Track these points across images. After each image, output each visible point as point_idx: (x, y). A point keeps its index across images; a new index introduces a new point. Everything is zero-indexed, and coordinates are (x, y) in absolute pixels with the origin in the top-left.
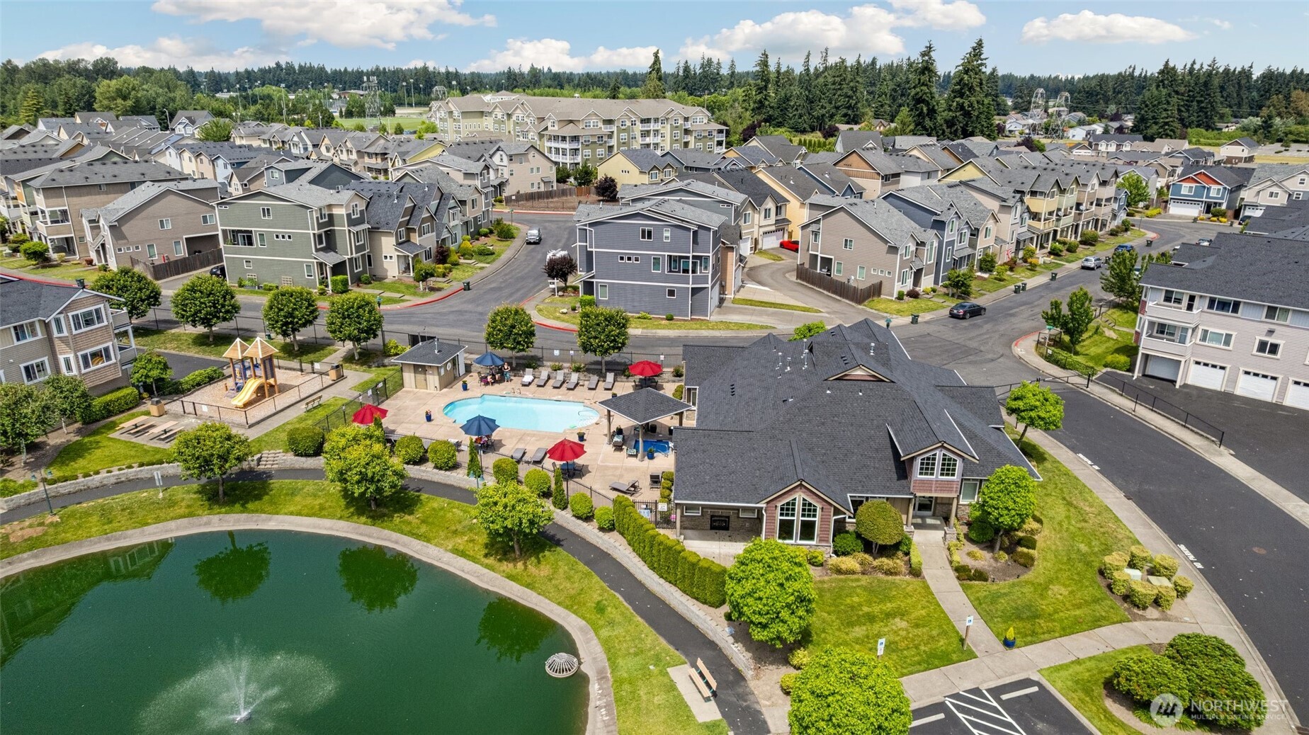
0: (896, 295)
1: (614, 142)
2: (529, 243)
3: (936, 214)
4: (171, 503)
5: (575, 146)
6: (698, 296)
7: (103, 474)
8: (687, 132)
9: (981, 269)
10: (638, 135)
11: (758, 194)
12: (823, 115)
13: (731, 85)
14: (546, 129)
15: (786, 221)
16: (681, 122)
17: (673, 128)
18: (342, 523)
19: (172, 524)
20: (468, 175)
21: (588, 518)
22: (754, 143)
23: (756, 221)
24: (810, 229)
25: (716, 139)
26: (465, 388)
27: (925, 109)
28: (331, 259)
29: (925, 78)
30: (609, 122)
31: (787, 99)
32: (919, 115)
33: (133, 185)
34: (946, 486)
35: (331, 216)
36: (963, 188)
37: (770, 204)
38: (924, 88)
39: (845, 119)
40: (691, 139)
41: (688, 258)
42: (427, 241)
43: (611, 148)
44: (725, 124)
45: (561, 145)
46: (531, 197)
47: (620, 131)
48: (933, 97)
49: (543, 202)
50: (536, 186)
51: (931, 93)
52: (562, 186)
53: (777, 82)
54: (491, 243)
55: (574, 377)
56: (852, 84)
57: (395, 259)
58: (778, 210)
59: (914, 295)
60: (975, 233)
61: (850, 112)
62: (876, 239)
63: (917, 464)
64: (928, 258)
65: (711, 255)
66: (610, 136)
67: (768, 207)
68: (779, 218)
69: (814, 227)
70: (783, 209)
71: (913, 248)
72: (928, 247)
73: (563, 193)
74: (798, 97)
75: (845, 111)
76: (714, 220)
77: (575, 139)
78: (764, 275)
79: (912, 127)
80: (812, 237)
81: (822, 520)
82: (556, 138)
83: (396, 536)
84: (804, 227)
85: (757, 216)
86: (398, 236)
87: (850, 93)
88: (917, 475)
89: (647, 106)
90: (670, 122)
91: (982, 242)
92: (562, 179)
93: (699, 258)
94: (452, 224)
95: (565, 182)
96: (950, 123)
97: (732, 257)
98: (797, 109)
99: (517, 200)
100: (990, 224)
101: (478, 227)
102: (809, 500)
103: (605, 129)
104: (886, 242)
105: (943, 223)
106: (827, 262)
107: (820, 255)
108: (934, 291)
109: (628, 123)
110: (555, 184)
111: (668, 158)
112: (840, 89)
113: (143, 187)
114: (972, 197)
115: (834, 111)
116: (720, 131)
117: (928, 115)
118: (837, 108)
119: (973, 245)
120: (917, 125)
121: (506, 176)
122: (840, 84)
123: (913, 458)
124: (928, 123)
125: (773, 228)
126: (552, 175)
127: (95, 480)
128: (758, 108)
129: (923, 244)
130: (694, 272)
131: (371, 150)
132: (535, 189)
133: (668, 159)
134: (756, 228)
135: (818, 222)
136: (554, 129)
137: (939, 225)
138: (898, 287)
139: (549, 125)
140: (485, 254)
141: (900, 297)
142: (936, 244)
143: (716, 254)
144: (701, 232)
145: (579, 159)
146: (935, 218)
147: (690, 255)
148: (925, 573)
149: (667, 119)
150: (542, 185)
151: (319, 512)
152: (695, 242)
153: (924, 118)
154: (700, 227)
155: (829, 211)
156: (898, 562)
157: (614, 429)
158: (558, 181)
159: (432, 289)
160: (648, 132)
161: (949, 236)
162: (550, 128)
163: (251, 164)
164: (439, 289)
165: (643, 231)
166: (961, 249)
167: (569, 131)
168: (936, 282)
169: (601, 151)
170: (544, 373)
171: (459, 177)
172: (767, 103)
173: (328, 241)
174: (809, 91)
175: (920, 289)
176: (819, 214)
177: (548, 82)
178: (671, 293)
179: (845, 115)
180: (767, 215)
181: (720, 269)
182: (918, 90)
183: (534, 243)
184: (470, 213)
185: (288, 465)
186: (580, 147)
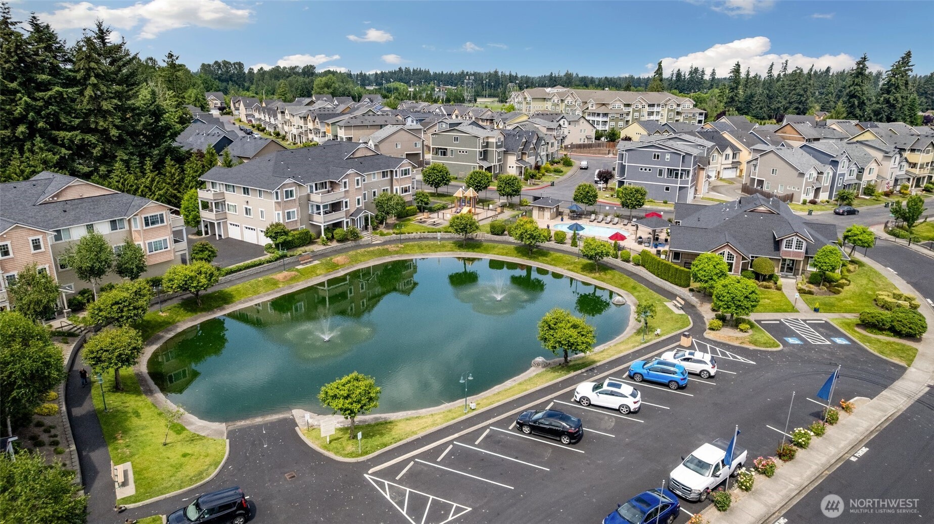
0: (801, 202)
1: (630, 118)
2: (582, 169)
3: (833, 157)
4: (444, 246)
5: (605, 119)
6: (683, 191)
7: (414, 234)
8: (678, 113)
9: (865, 194)
10: (646, 114)
11: (722, 145)
12: (779, 108)
13: (711, 87)
14: (588, 108)
15: (739, 163)
16: (675, 107)
17: (669, 111)
18: (517, 259)
19: (447, 253)
20: (549, 129)
21: (627, 261)
22: (724, 120)
23: (720, 161)
24: (752, 163)
25: (698, 119)
26: (562, 220)
27: (856, 103)
28: (486, 165)
29: (858, 80)
30: (628, 105)
31: (752, 96)
32: (851, 107)
33: (381, 126)
34: (798, 254)
35: (487, 143)
36: (858, 145)
37: (729, 151)
38: (858, 88)
39: (796, 111)
40: (681, 118)
41: (678, 170)
42: (531, 160)
43: (627, 121)
44: (704, 110)
45: (596, 119)
46: (580, 147)
47: (634, 111)
48: (863, 94)
49: (587, 150)
50: (582, 140)
51: (862, 91)
52: (597, 141)
53: (746, 84)
54: (560, 167)
55: (616, 220)
56: (804, 86)
57: (515, 168)
58: (734, 156)
59: (813, 202)
60: (861, 171)
61: (800, 106)
62: (791, 169)
63: (784, 243)
64: (826, 183)
65: (691, 169)
66: (628, 114)
67: (727, 153)
68: (735, 160)
69: (754, 162)
70: (738, 155)
71: (815, 175)
72: (825, 175)
73: (599, 145)
74: (761, 95)
75: (796, 105)
76: (695, 152)
77: (606, 115)
78: (722, 190)
79: (845, 115)
80: (753, 168)
81: (736, 262)
82: (593, 114)
83: (540, 264)
84: (748, 162)
85: (720, 158)
86: (518, 156)
87: (802, 92)
88: (783, 247)
89: (654, 96)
90: (667, 107)
91: (867, 177)
92: (598, 138)
93: (684, 170)
94: (542, 154)
95: (599, 139)
96: (877, 113)
97: (703, 174)
98: (759, 103)
99: (571, 148)
100: (873, 165)
101: (553, 158)
102: (731, 252)
103: (626, 110)
104: (797, 170)
105: (837, 162)
106: (761, 182)
107: (757, 178)
108: (828, 202)
109: (640, 107)
110: (594, 140)
111: (666, 126)
112: (794, 90)
113: (388, 127)
114: (864, 150)
115: (788, 105)
116: (701, 114)
117: (858, 106)
118: (791, 103)
119: (859, 177)
120: (849, 114)
121: (566, 133)
122: (795, 86)
123: (782, 240)
124: (858, 112)
125: (730, 166)
126: (593, 135)
127: (412, 236)
128: (730, 102)
129: (822, 173)
130: (681, 178)
131: (483, 117)
132: (582, 142)
133: (666, 128)
134: (719, 165)
135: (757, 159)
136: (593, 108)
137: (835, 163)
138: (803, 197)
139: (590, 106)
140: (557, 171)
141: (804, 203)
142: (831, 174)
143: (695, 169)
144: (687, 156)
145: (607, 128)
146: (832, 159)
147: (680, 169)
148: (783, 290)
149: (666, 105)
150: (586, 140)
151: (507, 254)
152: (683, 161)
153: (855, 109)
154: (686, 153)
155: (764, 153)
156: (771, 284)
157: (638, 236)
158: (596, 139)
159: (534, 184)
160: (653, 112)
161: (840, 170)
162: (590, 108)
163: (427, 120)
164: (537, 185)
165: (655, 155)
166: (851, 179)
167: (602, 110)
168: (830, 197)
169: (621, 123)
170: (601, 217)
171: (544, 130)
172: (737, 99)
173: (485, 155)
174: (770, 91)
175: (818, 200)
176: (758, 155)
177: (578, 83)
178: (667, 189)
179: (797, 108)
180: (727, 157)
181: (695, 179)
182: (852, 88)
183: (585, 169)
184: (551, 150)
185: (489, 238)
186: (608, 120)
